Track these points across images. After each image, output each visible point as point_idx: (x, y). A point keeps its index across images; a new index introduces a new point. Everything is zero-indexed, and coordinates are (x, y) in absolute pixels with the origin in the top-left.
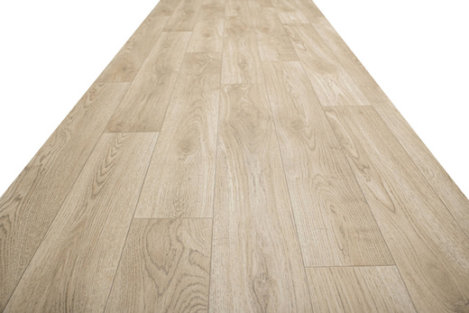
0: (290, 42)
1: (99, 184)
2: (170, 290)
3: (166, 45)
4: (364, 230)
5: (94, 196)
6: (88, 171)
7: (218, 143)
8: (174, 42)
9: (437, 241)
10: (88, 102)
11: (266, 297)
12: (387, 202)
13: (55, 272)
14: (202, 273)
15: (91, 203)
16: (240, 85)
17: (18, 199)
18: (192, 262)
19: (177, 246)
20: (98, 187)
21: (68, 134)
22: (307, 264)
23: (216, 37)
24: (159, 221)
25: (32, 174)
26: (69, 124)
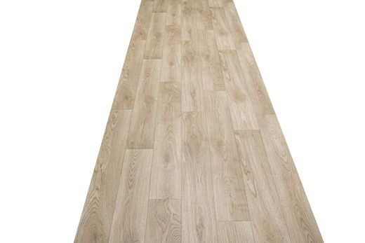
0: (222, 71)
1: (131, 181)
2: (167, 230)
3: (147, 74)
4: (242, 205)
5: (130, 187)
6: (124, 173)
7: (182, 157)
8: (152, 70)
9: (269, 211)
10: (113, 126)
11: (201, 233)
12: (254, 192)
13: (123, 223)
14: (178, 223)
15: (130, 192)
16: (192, 112)
17: (97, 189)
18: (174, 219)
19: (168, 212)
20: (131, 183)
21: (108, 149)
22: (217, 220)
23: (177, 66)
24: (160, 200)
25: (99, 175)
26: (107, 143)
